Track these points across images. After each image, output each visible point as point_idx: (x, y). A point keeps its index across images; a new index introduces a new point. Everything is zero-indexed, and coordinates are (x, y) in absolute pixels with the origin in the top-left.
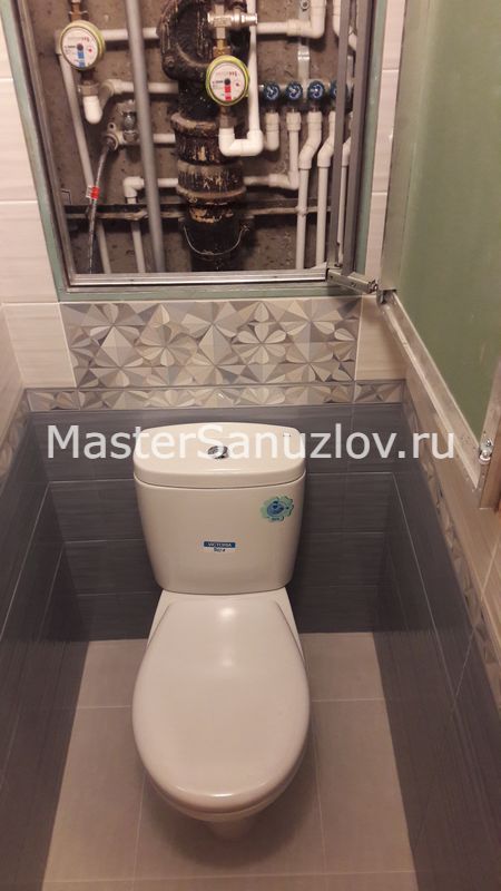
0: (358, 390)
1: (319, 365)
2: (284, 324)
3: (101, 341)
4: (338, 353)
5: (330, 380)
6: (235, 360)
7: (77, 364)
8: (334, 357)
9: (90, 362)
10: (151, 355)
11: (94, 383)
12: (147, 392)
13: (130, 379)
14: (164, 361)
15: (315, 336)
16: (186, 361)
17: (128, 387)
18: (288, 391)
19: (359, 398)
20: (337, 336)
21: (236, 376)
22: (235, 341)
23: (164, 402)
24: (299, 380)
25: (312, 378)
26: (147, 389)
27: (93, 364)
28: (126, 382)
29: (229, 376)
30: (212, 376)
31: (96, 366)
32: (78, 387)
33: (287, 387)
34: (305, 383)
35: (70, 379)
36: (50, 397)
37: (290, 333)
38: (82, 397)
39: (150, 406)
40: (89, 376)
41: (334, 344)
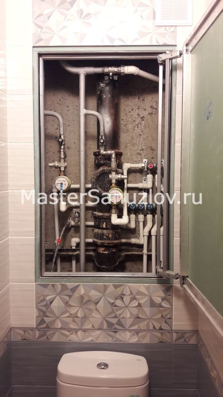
0: (175, 335)
1: (155, 320)
2: (137, 297)
3: (51, 303)
4: (164, 314)
5: (161, 329)
6: (113, 315)
7: (38, 315)
8: (162, 316)
9: (44, 314)
10: (73, 311)
11: (44, 326)
12: (69, 331)
13: (62, 324)
14: (79, 315)
15: (153, 304)
16: (90, 315)
17: (60, 328)
18: (140, 334)
19: (176, 341)
20: (163, 304)
21: (113, 324)
22: (114, 305)
23: (77, 338)
24: (145, 328)
25: (151, 328)
26: (70, 330)
27: (45, 315)
28: (60, 326)
29: (110, 325)
30: (102, 323)
31: (47, 316)
32: (36, 328)
33: (139, 332)
34: (148, 330)
35: (33, 323)
36: (22, 332)
37: (140, 302)
38: (37, 333)
39: (70, 340)
40: (42, 322)
41: (161, 309)
